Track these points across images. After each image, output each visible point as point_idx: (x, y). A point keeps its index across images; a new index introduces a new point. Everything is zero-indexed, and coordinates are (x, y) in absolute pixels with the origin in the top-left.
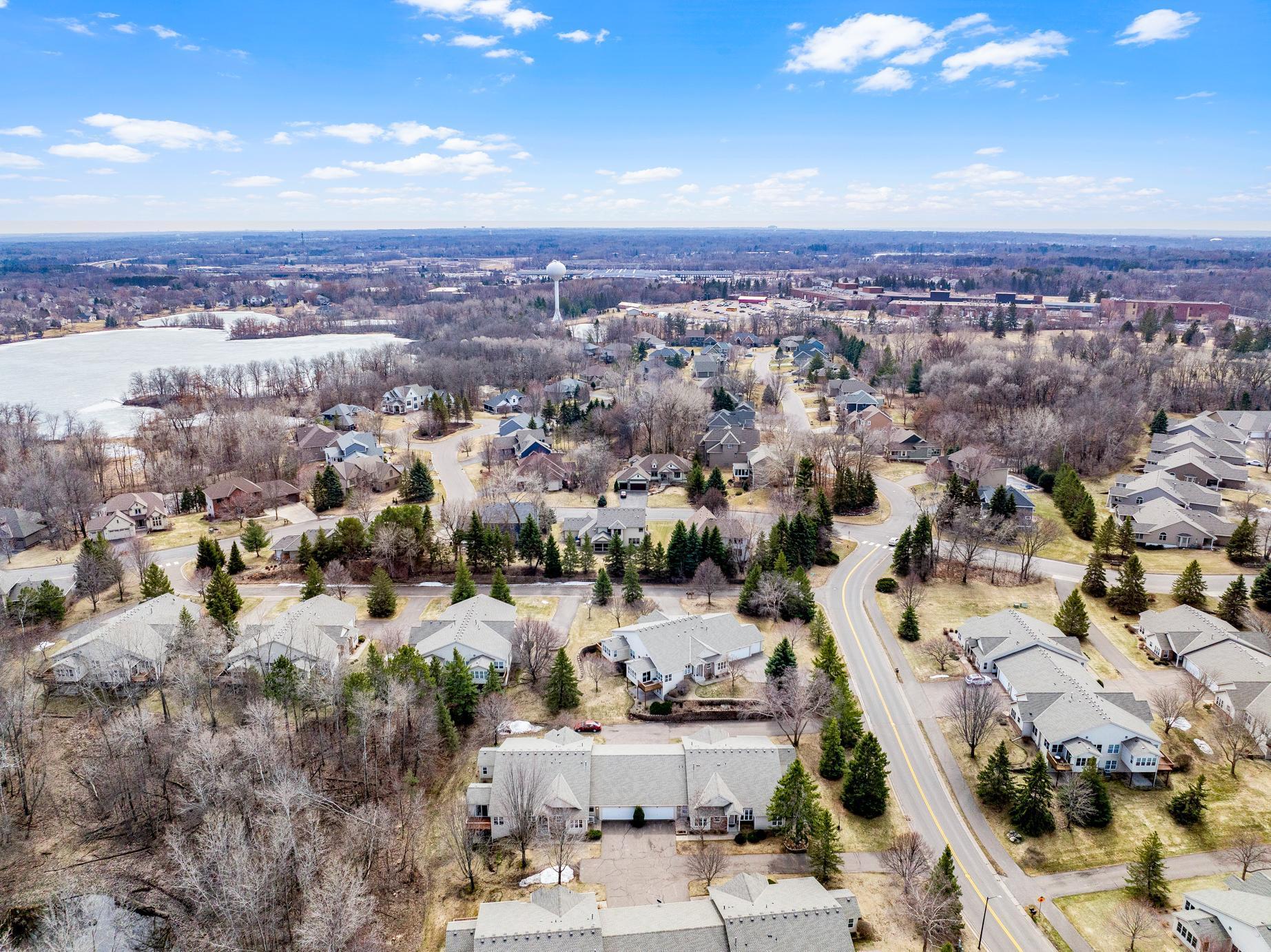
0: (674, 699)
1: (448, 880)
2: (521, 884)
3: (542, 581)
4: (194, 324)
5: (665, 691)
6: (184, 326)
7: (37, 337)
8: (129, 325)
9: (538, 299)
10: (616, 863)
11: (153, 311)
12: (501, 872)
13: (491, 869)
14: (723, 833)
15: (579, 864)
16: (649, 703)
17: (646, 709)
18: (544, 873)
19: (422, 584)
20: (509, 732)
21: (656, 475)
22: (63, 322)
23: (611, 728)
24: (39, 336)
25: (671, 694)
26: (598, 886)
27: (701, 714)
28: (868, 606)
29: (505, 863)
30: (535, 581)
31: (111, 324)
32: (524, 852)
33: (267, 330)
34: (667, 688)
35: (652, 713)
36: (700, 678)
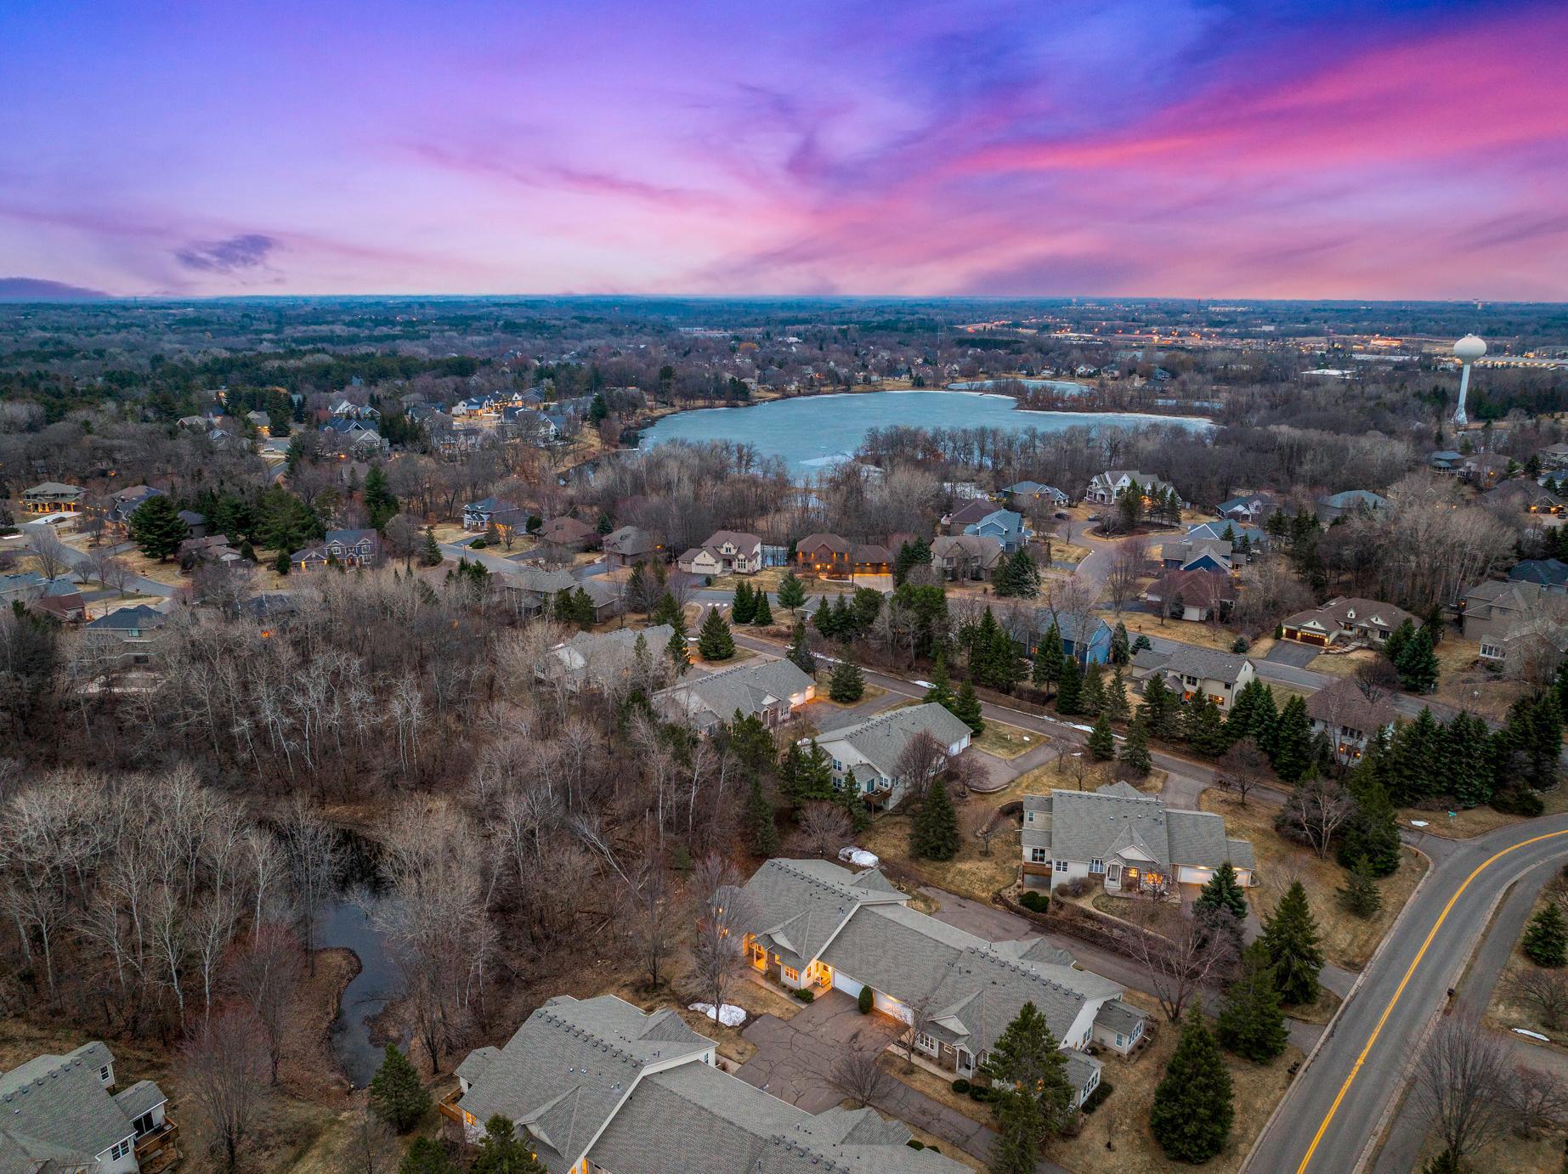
0: (1060, 898)
2: (690, 1006)
3: (1050, 715)
4: (999, 389)
5: (1053, 883)
6: (987, 392)
7: (844, 391)
8: (936, 386)
9: (1436, 388)
10: (797, 1035)
11: (969, 374)
13: (688, 979)
14: (950, 1069)
15: (761, 1015)
16: (1028, 891)
17: (1019, 895)
19: (918, 682)
20: (849, 859)
21: (1351, 629)
22: (874, 378)
23: (962, 902)
24: (848, 390)
25: (1062, 890)
26: (750, 1047)
27: (1082, 929)
28: (1517, 889)
30: (1042, 714)
31: (919, 383)
33: (1063, 401)
34: (1058, 878)
35: (1022, 903)
36: (1113, 886)
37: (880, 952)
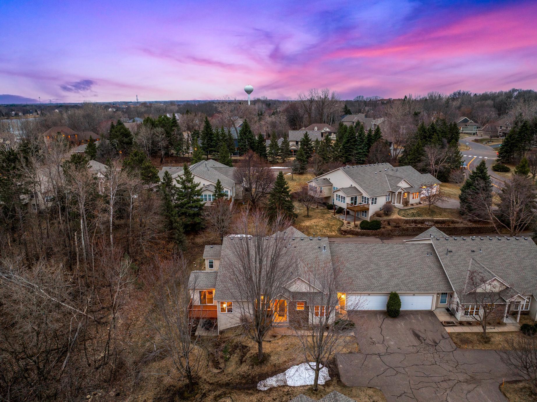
0: (381, 219)
1: (160, 380)
2: (261, 386)
5: (371, 213)
12: (230, 370)
13: (216, 365)
14: (500, 324)
15: (334, 358)
16: (358, 223)
17: (356, 226)
18: (291, 372)
25: (377, 214)
29: (235, 358)
32: (260, 343)
34: (373, 209)
35: (362, 228)
36: (399, 205)
37: (373, 266)
